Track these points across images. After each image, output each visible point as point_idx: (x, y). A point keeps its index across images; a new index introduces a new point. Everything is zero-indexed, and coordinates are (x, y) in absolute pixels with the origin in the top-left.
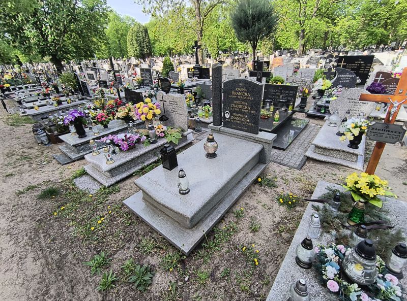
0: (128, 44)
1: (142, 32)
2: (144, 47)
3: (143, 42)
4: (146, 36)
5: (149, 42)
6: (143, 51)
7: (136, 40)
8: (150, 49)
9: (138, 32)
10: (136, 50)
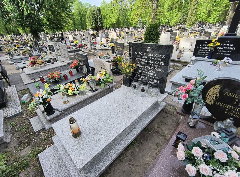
0: (87, 20)
1: (97, 11)
2: (98, 22)
3: (97, 18)
4: (99, 14)
5: (101, 19)
6: (97, 25)
7: (93, 17)
8: (102, 23)
9: (94, 12)
10: (92, 24)
